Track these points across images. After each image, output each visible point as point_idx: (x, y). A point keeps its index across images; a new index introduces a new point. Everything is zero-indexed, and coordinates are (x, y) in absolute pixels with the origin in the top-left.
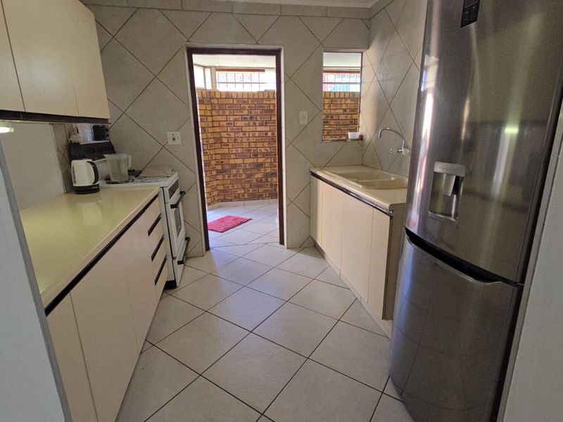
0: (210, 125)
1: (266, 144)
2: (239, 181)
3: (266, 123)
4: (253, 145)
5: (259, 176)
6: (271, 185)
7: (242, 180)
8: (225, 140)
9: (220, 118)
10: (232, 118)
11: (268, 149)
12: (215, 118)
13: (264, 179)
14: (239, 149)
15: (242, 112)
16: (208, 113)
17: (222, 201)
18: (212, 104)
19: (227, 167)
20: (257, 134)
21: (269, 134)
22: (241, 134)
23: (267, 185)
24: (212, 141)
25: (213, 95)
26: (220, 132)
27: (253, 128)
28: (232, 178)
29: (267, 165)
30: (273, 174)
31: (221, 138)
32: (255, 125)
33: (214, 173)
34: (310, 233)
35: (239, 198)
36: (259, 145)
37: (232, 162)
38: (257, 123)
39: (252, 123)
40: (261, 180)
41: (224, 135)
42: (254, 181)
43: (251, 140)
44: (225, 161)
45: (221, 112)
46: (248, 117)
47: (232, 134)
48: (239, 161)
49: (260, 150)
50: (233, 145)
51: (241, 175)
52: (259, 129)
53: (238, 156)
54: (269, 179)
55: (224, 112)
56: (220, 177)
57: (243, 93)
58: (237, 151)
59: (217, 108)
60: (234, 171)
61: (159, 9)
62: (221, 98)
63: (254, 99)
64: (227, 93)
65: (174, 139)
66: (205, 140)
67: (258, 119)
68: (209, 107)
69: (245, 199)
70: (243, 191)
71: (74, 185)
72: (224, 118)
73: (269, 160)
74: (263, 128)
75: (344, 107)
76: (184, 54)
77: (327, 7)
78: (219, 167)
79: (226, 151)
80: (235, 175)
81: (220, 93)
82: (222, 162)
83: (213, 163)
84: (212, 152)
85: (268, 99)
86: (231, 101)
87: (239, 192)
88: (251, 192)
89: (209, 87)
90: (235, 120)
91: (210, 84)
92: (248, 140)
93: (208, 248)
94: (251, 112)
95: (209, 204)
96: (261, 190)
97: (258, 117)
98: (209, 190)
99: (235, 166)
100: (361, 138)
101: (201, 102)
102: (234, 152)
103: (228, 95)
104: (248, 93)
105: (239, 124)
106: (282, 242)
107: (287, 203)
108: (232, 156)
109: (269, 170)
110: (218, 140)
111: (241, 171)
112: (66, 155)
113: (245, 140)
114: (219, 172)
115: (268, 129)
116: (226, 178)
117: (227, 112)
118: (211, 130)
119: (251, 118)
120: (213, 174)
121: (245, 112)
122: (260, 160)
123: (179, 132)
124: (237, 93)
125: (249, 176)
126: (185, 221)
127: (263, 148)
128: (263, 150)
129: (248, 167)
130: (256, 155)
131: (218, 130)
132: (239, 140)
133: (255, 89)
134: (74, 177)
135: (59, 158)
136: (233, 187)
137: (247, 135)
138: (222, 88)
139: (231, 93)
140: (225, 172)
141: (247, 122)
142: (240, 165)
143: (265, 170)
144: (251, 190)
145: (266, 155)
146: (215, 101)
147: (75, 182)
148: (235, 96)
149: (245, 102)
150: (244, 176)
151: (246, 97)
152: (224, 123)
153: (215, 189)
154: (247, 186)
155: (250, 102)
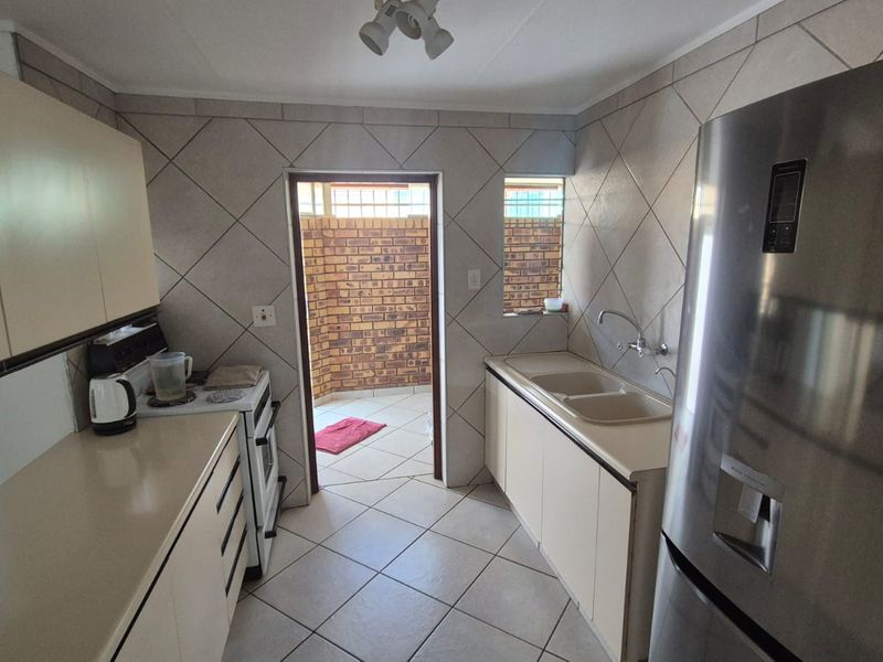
0: (321, 270)
1: (409, 299)
2: (366, 358)
3: (410, 266)
4: (388, 300)
5: (399, 349)
6: (418, 363)
7: (370, 355)
8: (344, 294)
9: (336, 260)
10: (355, 260)
11: (412, 306)
12: (328, 260)
13: (406, 355)
14: (366, 308)
15: (372, 250)
16: (319, 253)
17: (338, 390)
18: (324, 238)
19: (346, 336)
20: (395, 284)
21: (415, 283)
22: (370, 284)
23: (411, 363)
24: (322, 295)
25: (325, 224)
26: (336, 281)
27: (390, 275)
28: (354, 352)
29: (410, 331)
30: (420, 346)
31: (338, 290)
32: (391, 268)
33: (326, 345)
34: (484, 461)
35: (364, 384)
36: (399, 300)
37: (355, 327)
38: (396, 267)
39: (387, 267)
40: (401, 356)
41: (343, 285)
42: (391, 357)
43: (386, 292)
44: (344, 326)
45: (338, 251)
46: (382, 257)
47: (356, 285)
48: (367, 326)
49: (401, 308)
50: (356, 302)
51: (369, 349)
52: (398, 275)
53: (364, 318)
54: (415, 354)
55: (343, 251)
56: (335, 352)
57: (373, 220)
58: (363, 310)
59: (332, 244)
60: (358, 342)
61: (246, 119)
62: (338, 229)
63: (391, 230)
64: (349, 221)
65: (264, 318)
66: (312, 295)
67: (397, 260)
68: (319, 243)
69: (375, 387)
70: (371, 374)
71: (94, 420)
72: (343, 259)
73: (414, 324)
74: (405, 275)
75: (532, 240)
76: (284, 183)
77: (510, 114)
78: (334, 336)
79: (346, 311)
80: (360, 348)
81: (338, 220)
82: (339, 328)
83: (324, 329)
84: (323, 312)
85: (414, 229)
86: (354, 233)
87: (365, 375)
88: (385, 374)
89: (320, 211)
90: (362, 262)
91: (322, 207)
92: (381, 292)
93: (315, 489)
94: (386, 250)
95: (317, 396)
96: (400, 371)
97: (397, 257)
98: (317, 373)
99: (359, 334)
100: (566, 308)
101: (308, 236)
102: (359, 311)
103: (350, 224)
104: (381, 220)
105: (367, 268)
106: (438, 475)
107: (447, 415)
108: (356, 319)
109: (413, 340)
110: (333, 294)
111: (369, 342)
112: (82, 367)
113: (376, 292)
114: (333, 344)
115: (412, 275)
116: (346, 353)
117: (348, 251)
118: (321, 278)
119: (387, 259)
120: (324, 347)
121: (377, 250)
122: (400, 325)
123: (272, 306)
124: (364, 220)
125: (383, 349)
126: (278, 448)
127: (405, 305)
128: (405, 309)
129: (380, 335)
130: (393, 317)
131: (333, 277)
132: (366, 293)
133: (392, 213)
134: (94, 407)
135: (69, 375)
136: (356, 366)
137: (380, 286)
138: (340, 213)
139: (355, 220)
140: (342, 343)
141: (380, 266)
142: (367, 332)
143: (408, 340)
144: (385, 371)
145: (409, 316)
146: (329, 234)
147: (95, 416)
148: (360, 226)
149: (376, 234)
150: (373, 349)
151: (377, 226)
152: (344, 268)
153: (326, 370)
154: (379, 365)
155: (384, 235)
